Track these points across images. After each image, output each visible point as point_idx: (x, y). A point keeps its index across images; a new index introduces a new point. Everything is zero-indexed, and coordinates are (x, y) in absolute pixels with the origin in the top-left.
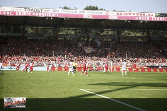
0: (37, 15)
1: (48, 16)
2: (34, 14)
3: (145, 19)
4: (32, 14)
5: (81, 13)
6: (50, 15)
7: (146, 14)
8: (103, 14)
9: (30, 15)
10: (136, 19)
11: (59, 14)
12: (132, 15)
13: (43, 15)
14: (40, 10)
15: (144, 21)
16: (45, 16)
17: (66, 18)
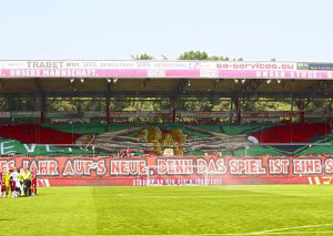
0: (52, 75)
1: (74, 75)
2: (46, 74)
3: (277, 77)
4: (41, 73)
5: (142, 68)
6: (79, 75)
7: (279, 65)
8: (187, 68)
9: (38, 75)
10: (258, 76)
11: (97, 71)
12: (249, 68)
13: (64, 75)
14: (59, 65)
15: (274, 81)
16: (69, 75)
17: (112, 79)
